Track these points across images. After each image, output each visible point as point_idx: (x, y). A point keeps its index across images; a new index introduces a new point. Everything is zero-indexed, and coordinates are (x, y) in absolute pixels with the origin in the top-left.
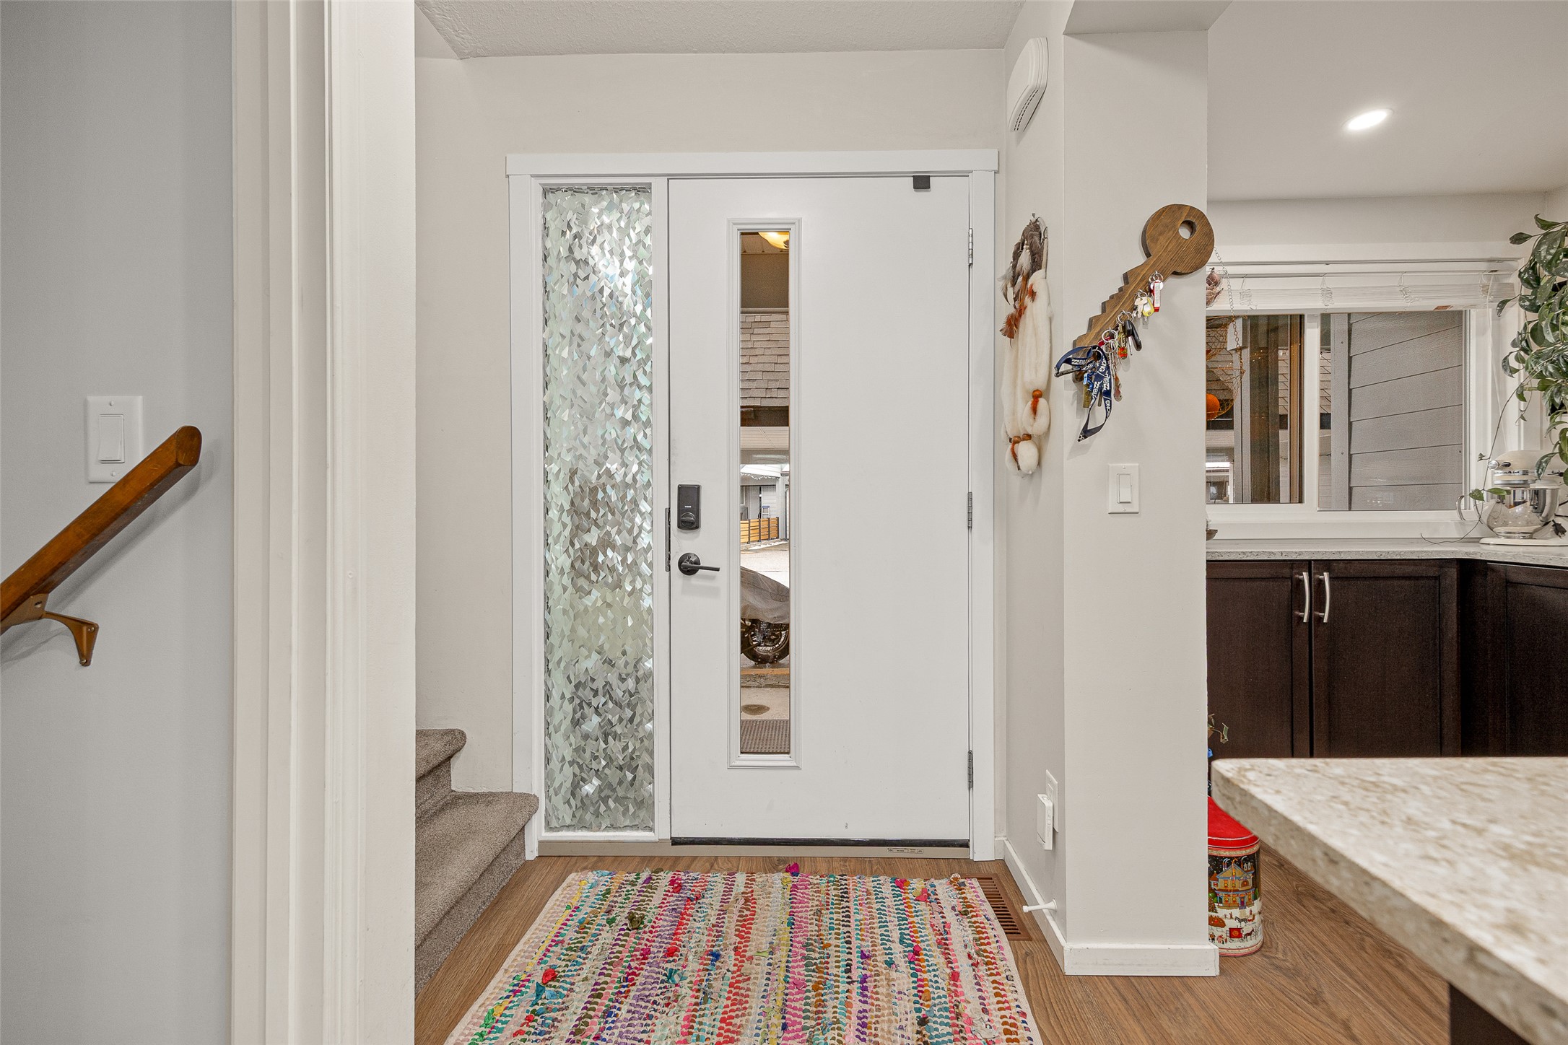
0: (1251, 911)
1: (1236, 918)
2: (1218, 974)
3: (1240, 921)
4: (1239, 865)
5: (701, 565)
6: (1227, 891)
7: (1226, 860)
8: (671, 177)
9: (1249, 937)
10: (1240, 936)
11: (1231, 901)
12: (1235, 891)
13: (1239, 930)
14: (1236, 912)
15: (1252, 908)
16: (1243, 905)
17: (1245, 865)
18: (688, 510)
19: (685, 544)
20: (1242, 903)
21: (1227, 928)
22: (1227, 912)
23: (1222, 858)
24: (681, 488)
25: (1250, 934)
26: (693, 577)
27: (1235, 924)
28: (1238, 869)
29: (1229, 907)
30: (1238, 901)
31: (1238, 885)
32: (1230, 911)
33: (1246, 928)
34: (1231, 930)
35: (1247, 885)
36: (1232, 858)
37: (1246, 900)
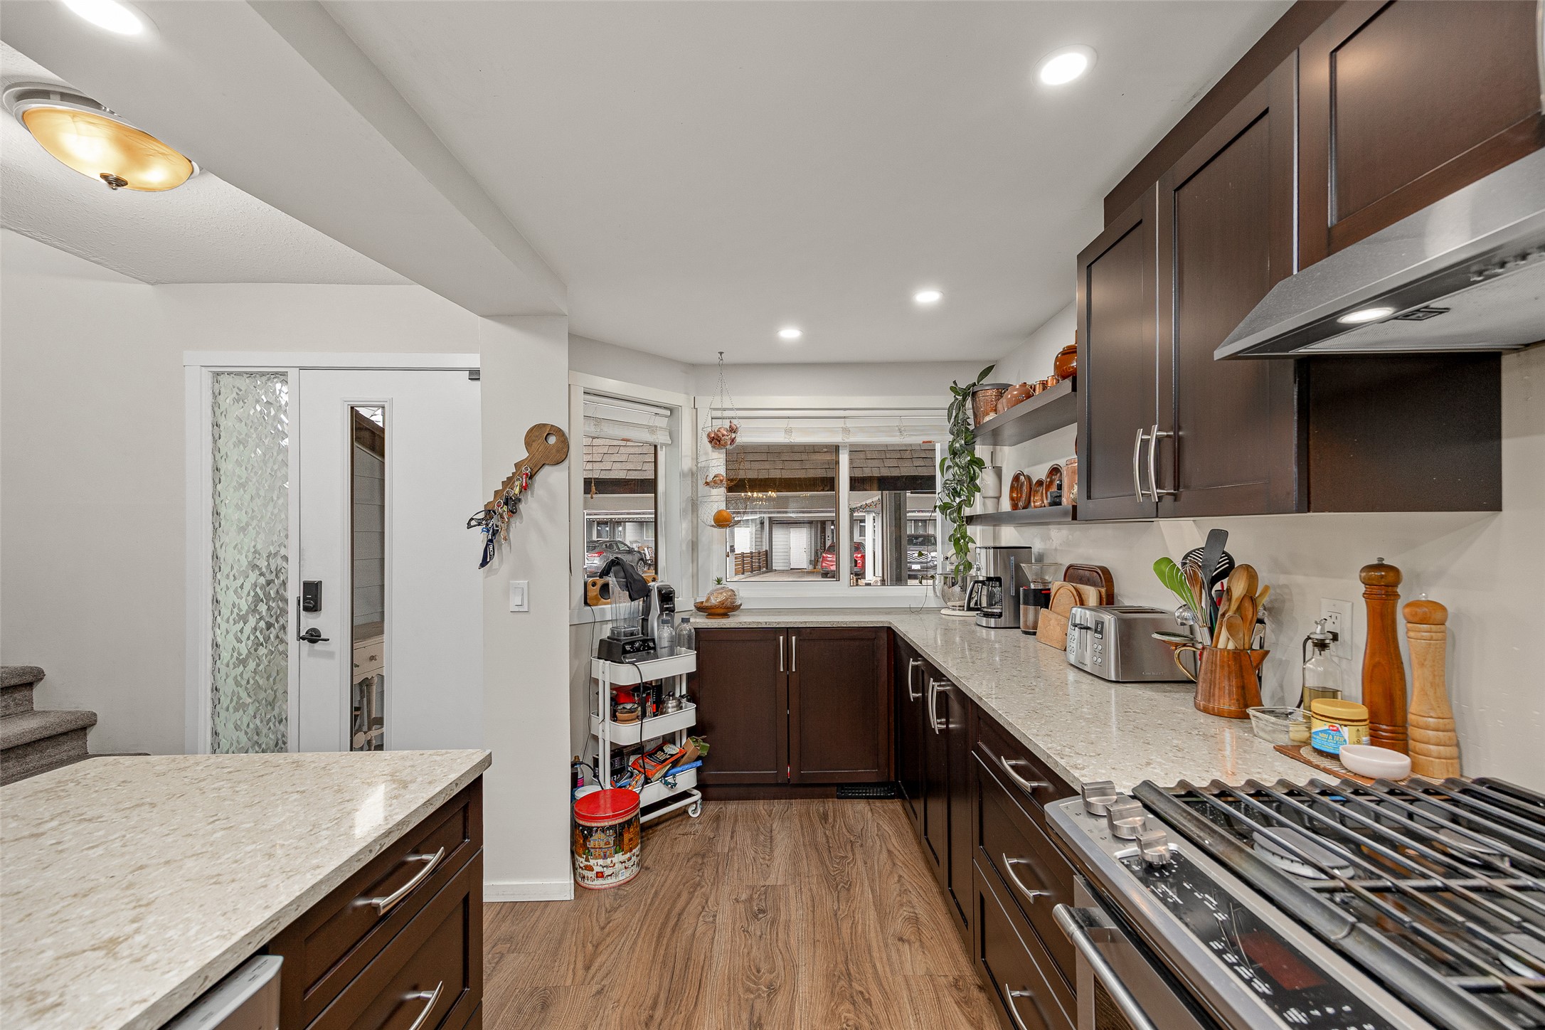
0: (612, 861)
1: (601, 865)
2: (573, 898)
3: (603, 867)
4: (603, 832)
5: (322, 637)
6: (595, 848)
7: (595, 829)
8: (301, 368)
9: (609, 877)
10: (602, 876)
11: (597, 855)
12: (600, 848)
13: (602, 873)
14: (601, 862)
15: (613, 859)
16: (605, 857)
17: (608, 832)
18: (309, 599)
19: (309, 621)
20: (605, 856)
21: (595, 872)
22: (595, 861)
23: (593, 827)
24: (304, 583)
25: (611, 875)
26: (315, 645)
27: (600, 869)
28: (603, 835)
29: (596, 858)
30: (602, 854)
31: (602, 845)
32: (596, 861)
33: (607, 872)
34: (597, 873)
35: (609, 844)
36: (598, 827)
37: (608, 853)
